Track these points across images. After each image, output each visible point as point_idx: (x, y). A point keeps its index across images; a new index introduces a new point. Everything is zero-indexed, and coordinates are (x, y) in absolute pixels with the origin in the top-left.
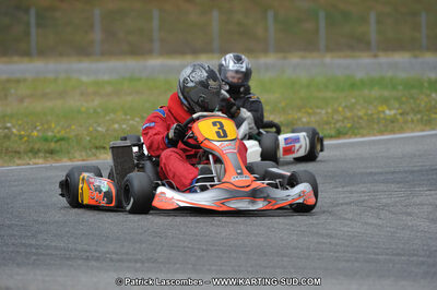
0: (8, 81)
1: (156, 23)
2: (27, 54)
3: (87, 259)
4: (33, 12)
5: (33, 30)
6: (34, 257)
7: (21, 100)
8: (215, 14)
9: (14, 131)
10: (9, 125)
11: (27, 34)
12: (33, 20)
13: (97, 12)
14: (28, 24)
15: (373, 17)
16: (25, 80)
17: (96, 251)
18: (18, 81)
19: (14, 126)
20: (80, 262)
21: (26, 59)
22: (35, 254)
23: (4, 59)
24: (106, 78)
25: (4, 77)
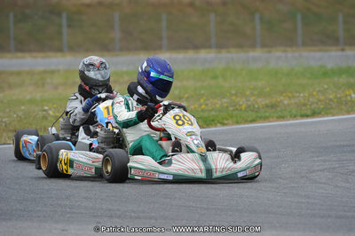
0: (45, 72)
1: (164, 24)
2: (60, 50)
3: (111, 217)
4: (64, 15)
5: (65, 30)
6: (68, 215)
7: (56, 88)
8: (212, 16)
9: (51, 113)
10: (46, 108)
11: (60, 33)
12: (64, 22)
13: (117, 15)
14: (60, 26)
15: (341, 18)
16: (59, 71)
17: (118, 210)
18: (53, 72)
19: (50, 109)
20: (106, 219)
21: (59, 54)
22: (69, 213)
23: (42, 54)
24: (125, 69)
25: (42, 69)
